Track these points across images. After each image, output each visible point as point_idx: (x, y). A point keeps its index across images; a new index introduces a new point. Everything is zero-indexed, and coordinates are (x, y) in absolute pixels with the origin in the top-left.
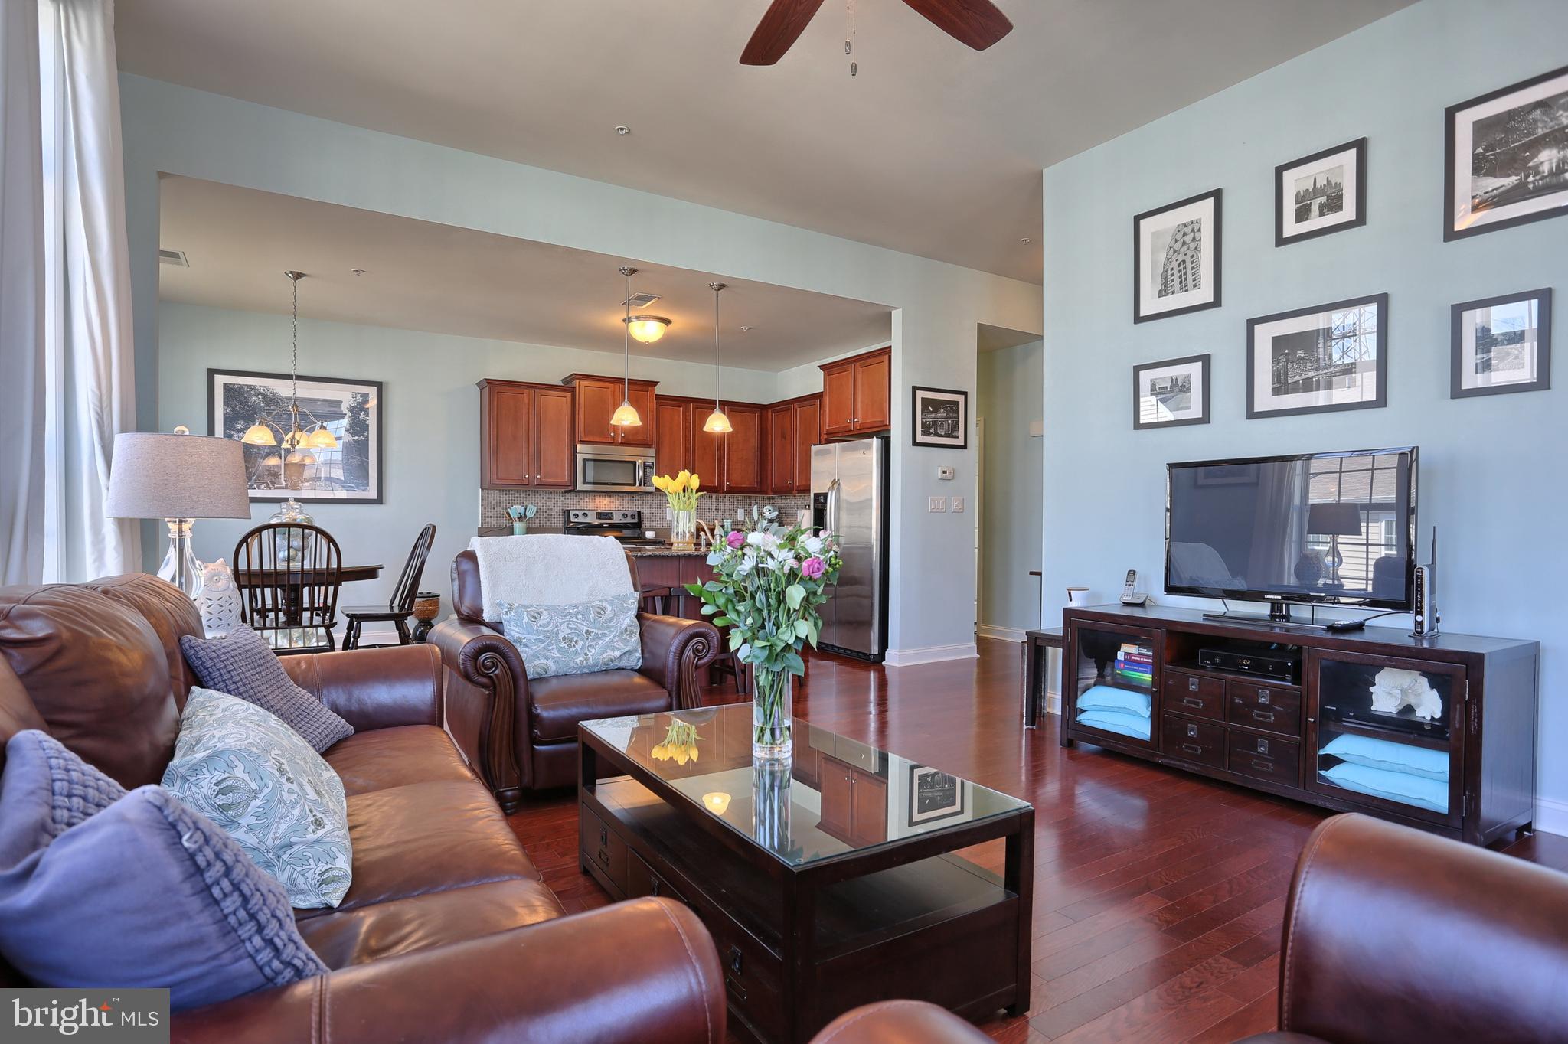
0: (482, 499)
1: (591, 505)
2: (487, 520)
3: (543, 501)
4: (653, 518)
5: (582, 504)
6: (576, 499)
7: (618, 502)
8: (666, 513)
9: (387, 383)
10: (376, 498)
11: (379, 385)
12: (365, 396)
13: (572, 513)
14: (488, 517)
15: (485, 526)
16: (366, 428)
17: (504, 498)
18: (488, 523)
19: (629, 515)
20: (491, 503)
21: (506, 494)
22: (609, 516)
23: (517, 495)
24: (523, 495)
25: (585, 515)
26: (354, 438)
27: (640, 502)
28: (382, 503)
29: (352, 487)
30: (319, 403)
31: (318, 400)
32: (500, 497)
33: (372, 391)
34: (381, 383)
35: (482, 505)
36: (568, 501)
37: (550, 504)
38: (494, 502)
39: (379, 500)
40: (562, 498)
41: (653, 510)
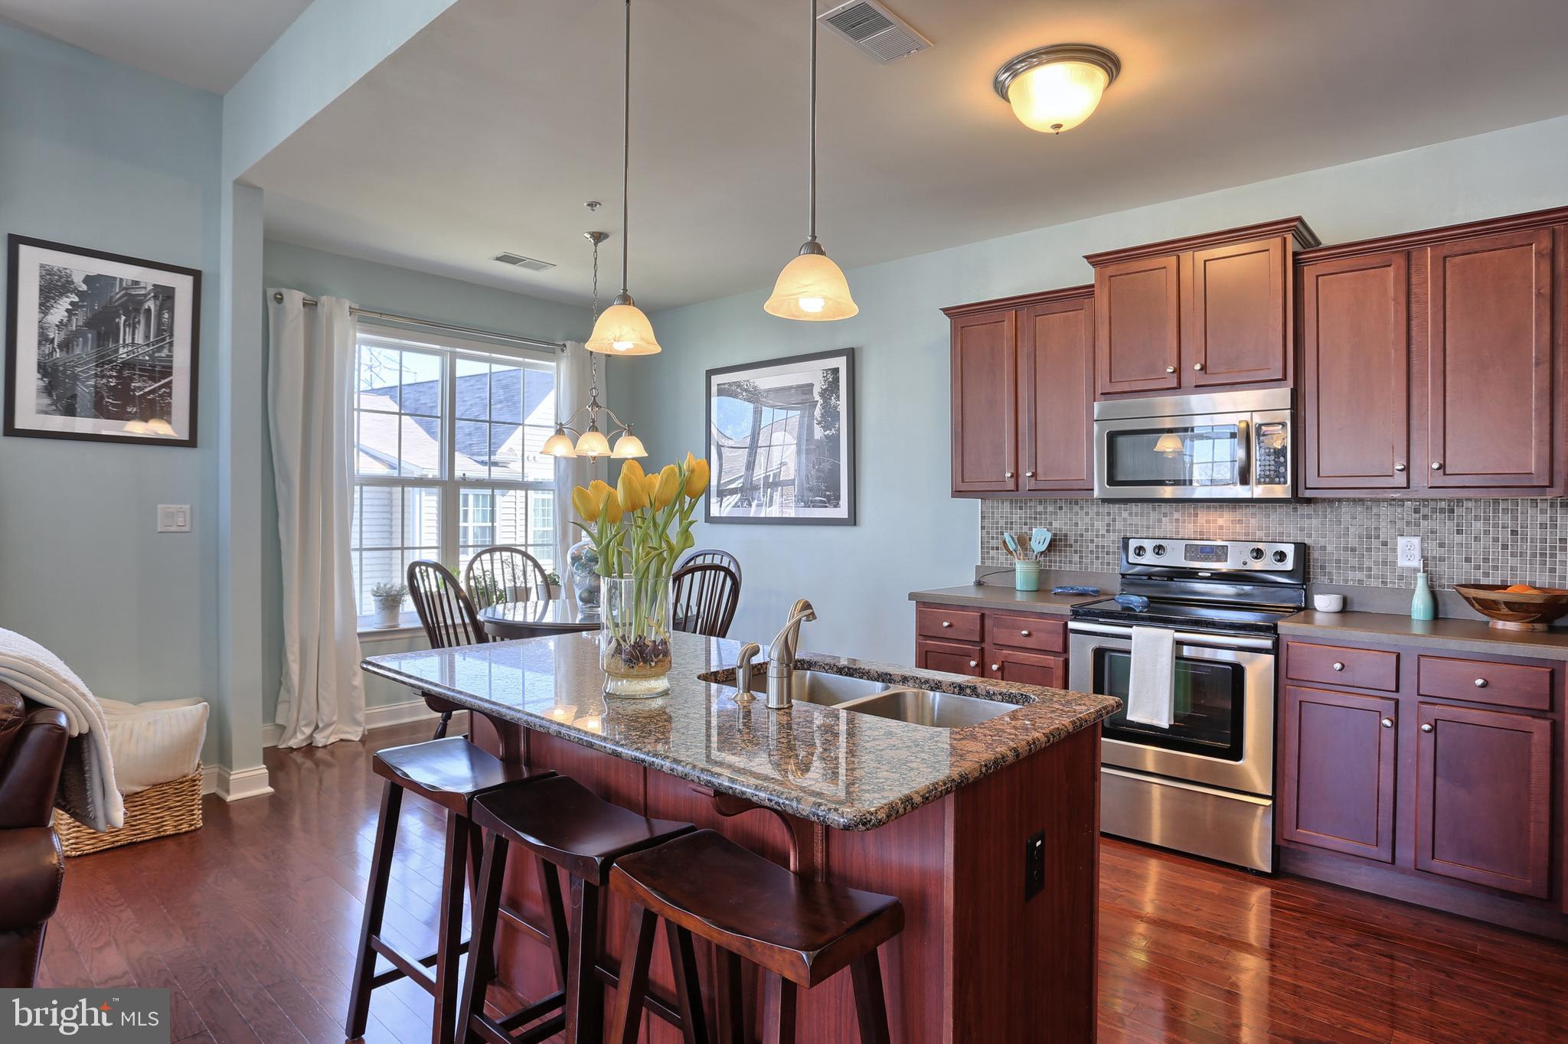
0: (983, 518)
1: (1188, 529)
2: (993, 553)
3: (1087, 519)
4: (1354, 561)
5: (1167, 526)
6: (1154, 516)
7: (1253, 522)
8: (1394, 550)
9: (861, 348)
10: (847, 517)
11: (851, 354)
12: (836, 371)
13: (1133, 544)
14: (993, 548)
15: (988, 563)
16: (836, 416)
17: (1018, 515)
18: (993, 558)
19: (1269, 550)
20: (997, 523)
21: (1021, 508)
22: (1220, 553)
23: (1040, 508)
24: (1050, 509)
25: (1159, 550)
26: (826, 433)
27: (1315, 522)
28: (855, 524)
29: (824, 502)
30: (793, 391)
31: (791, 388)
32: (1012, 513)
33: (841, 363)
34: (853, 350)
35: (983, 528)
36: (1136, 520)
37: (1100, 525)
38: (1002, 523)
39: (853, 520)
40: (1125, 514)
41: (1353, 541)
